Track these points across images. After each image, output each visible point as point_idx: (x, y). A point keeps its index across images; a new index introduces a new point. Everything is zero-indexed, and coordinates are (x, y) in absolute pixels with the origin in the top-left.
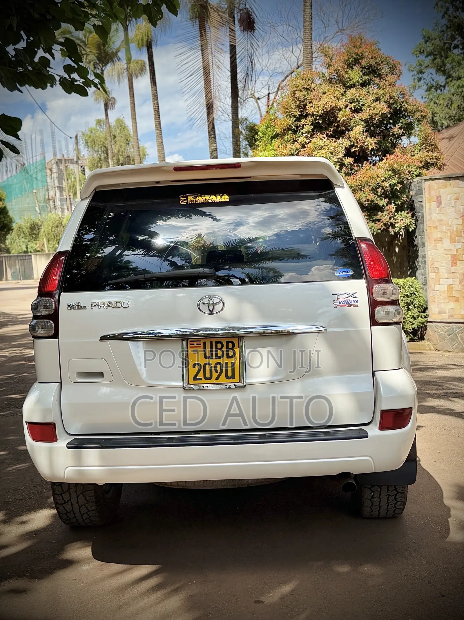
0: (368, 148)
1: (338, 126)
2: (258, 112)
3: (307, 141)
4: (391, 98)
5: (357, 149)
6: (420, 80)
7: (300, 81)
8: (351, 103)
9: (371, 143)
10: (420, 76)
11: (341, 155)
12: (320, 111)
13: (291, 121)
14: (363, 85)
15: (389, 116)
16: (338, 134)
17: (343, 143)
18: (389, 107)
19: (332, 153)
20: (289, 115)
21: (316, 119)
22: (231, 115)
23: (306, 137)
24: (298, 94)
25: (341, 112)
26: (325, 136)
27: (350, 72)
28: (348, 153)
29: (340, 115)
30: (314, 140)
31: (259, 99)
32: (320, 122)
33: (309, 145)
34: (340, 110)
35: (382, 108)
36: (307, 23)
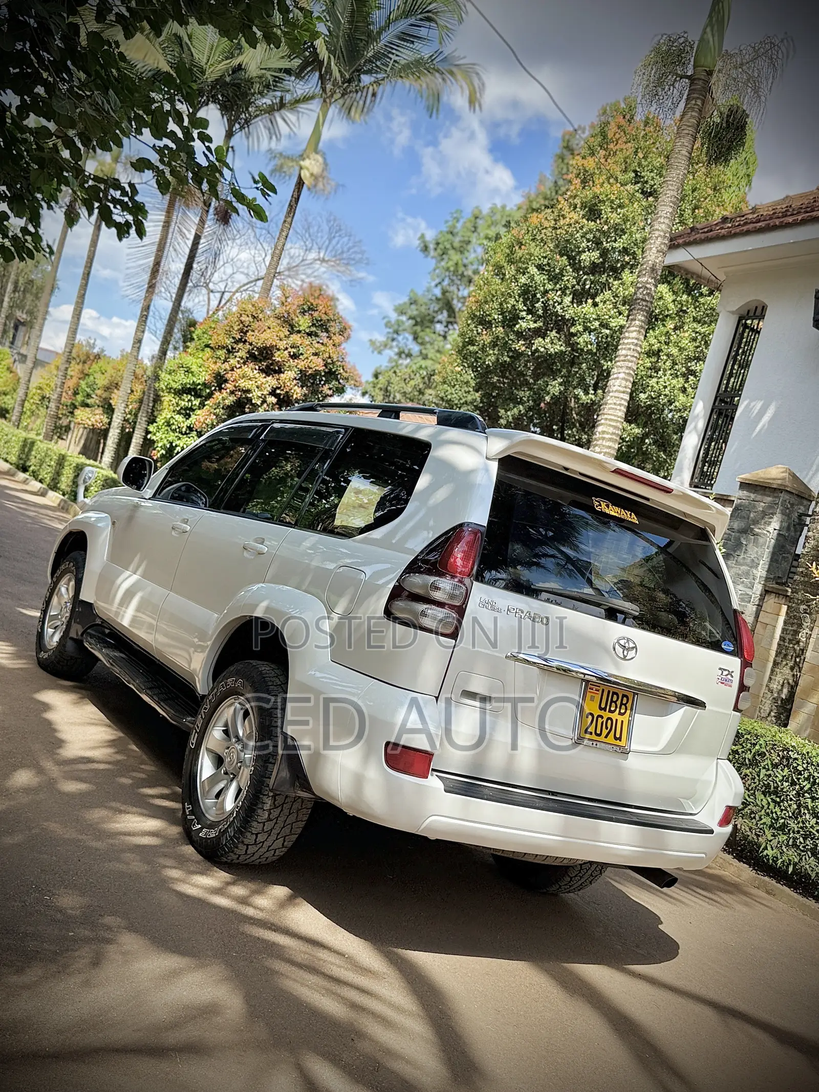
0: (292, 396)
1: (272, 364)
2: (206, 307)
3: (238, 366)
4: (330, 357)
5: (282, 392)
6: (393, 340)
7: (250, 306)
8: (291, 347)
9: (298, 392)
10: (395, 336)
11: (265, 392)
12: (259, 344)
13: (229, 342)
14: (310, 334)
15: (323, 374)
16: (268, 371)
17: (271, 382)
18: (325, 365)
19: (258, 387)
20: (228, 333)
21: (253, 349)
22: (174, 296)
23: (238, 362)
24: (244, 318)
25: (279, 353)
26: (257, 367)
27: (300, 317)
28: (273, 393)
29: (276, 355)
30: (245, 368)
31: (212, 291)
32: (256, 353)
33: (238, 370)
34: (278, 350)
35: (317, 364)
36: (277, 252)
